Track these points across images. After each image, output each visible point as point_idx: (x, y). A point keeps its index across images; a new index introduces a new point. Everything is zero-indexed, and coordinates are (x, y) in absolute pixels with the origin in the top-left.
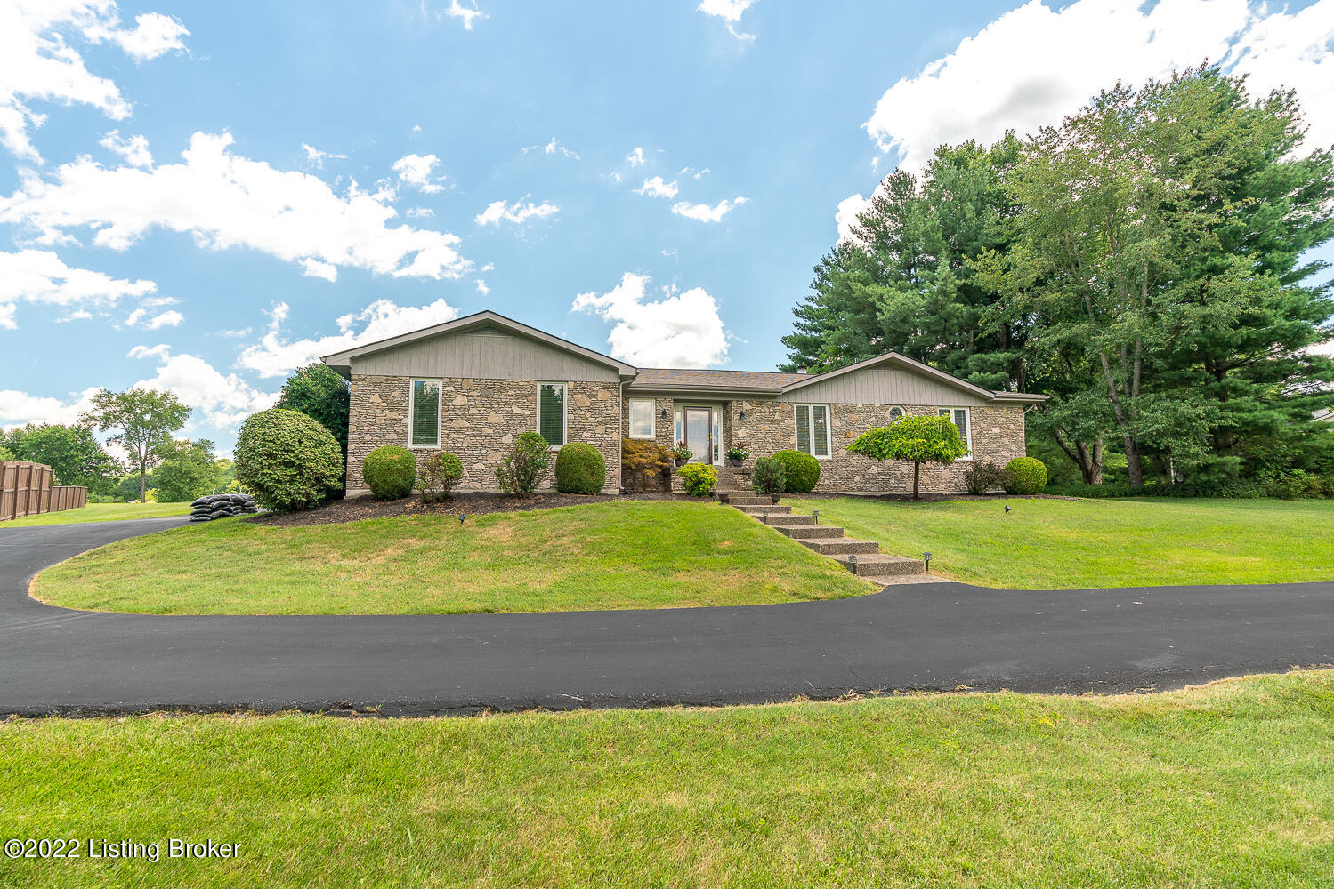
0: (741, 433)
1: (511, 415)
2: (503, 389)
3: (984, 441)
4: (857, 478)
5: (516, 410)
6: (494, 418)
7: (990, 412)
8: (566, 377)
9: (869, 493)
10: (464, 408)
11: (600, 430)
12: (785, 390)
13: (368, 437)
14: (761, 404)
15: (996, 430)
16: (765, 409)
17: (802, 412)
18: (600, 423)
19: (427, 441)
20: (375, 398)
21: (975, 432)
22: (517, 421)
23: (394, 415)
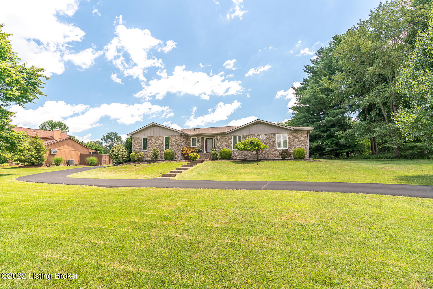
0: (217, 144)
1: (159, 144)
2: (158, 138)
3: (292, 143)
4: (250, 155)
5: (160, 143)
6: (156, 144)
7: (295, 134)
8: (170, 135)
9: (253, 159)
10: (151, 143)
11: (176, 146)
12: (227, 133)
13: (135, 149)
14: (223, 136)
15: (297, 139)
16: (224, 138)
17: (235, 138)
18: (176, 144)
19: (145, 150)
20: (136, 142)
21: (289, 140)
22: (160, 145)
23: (139, 145)
